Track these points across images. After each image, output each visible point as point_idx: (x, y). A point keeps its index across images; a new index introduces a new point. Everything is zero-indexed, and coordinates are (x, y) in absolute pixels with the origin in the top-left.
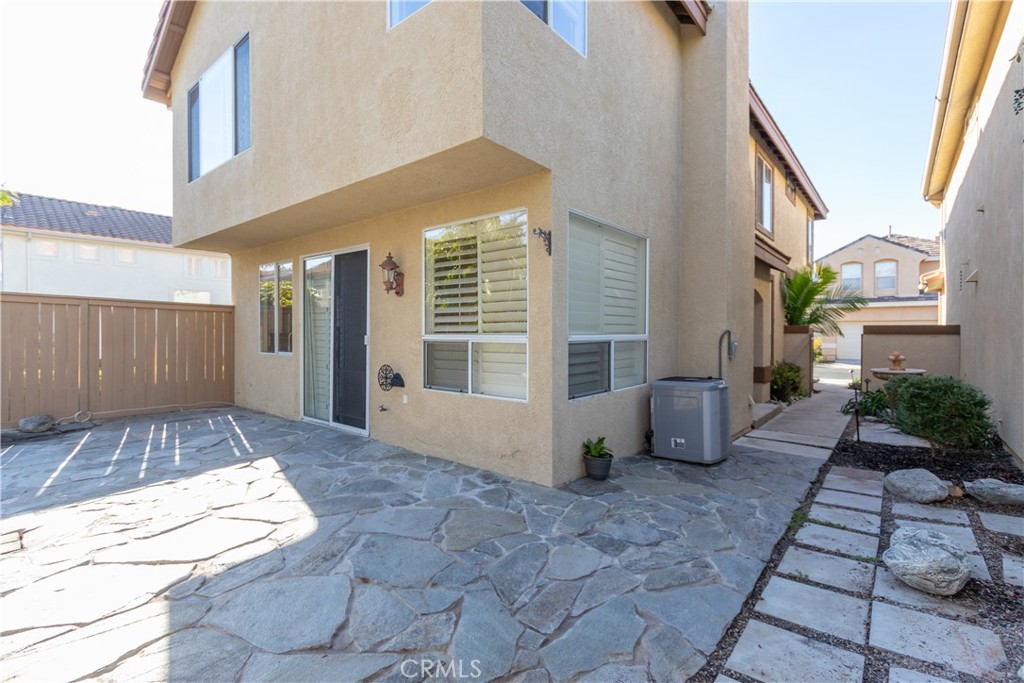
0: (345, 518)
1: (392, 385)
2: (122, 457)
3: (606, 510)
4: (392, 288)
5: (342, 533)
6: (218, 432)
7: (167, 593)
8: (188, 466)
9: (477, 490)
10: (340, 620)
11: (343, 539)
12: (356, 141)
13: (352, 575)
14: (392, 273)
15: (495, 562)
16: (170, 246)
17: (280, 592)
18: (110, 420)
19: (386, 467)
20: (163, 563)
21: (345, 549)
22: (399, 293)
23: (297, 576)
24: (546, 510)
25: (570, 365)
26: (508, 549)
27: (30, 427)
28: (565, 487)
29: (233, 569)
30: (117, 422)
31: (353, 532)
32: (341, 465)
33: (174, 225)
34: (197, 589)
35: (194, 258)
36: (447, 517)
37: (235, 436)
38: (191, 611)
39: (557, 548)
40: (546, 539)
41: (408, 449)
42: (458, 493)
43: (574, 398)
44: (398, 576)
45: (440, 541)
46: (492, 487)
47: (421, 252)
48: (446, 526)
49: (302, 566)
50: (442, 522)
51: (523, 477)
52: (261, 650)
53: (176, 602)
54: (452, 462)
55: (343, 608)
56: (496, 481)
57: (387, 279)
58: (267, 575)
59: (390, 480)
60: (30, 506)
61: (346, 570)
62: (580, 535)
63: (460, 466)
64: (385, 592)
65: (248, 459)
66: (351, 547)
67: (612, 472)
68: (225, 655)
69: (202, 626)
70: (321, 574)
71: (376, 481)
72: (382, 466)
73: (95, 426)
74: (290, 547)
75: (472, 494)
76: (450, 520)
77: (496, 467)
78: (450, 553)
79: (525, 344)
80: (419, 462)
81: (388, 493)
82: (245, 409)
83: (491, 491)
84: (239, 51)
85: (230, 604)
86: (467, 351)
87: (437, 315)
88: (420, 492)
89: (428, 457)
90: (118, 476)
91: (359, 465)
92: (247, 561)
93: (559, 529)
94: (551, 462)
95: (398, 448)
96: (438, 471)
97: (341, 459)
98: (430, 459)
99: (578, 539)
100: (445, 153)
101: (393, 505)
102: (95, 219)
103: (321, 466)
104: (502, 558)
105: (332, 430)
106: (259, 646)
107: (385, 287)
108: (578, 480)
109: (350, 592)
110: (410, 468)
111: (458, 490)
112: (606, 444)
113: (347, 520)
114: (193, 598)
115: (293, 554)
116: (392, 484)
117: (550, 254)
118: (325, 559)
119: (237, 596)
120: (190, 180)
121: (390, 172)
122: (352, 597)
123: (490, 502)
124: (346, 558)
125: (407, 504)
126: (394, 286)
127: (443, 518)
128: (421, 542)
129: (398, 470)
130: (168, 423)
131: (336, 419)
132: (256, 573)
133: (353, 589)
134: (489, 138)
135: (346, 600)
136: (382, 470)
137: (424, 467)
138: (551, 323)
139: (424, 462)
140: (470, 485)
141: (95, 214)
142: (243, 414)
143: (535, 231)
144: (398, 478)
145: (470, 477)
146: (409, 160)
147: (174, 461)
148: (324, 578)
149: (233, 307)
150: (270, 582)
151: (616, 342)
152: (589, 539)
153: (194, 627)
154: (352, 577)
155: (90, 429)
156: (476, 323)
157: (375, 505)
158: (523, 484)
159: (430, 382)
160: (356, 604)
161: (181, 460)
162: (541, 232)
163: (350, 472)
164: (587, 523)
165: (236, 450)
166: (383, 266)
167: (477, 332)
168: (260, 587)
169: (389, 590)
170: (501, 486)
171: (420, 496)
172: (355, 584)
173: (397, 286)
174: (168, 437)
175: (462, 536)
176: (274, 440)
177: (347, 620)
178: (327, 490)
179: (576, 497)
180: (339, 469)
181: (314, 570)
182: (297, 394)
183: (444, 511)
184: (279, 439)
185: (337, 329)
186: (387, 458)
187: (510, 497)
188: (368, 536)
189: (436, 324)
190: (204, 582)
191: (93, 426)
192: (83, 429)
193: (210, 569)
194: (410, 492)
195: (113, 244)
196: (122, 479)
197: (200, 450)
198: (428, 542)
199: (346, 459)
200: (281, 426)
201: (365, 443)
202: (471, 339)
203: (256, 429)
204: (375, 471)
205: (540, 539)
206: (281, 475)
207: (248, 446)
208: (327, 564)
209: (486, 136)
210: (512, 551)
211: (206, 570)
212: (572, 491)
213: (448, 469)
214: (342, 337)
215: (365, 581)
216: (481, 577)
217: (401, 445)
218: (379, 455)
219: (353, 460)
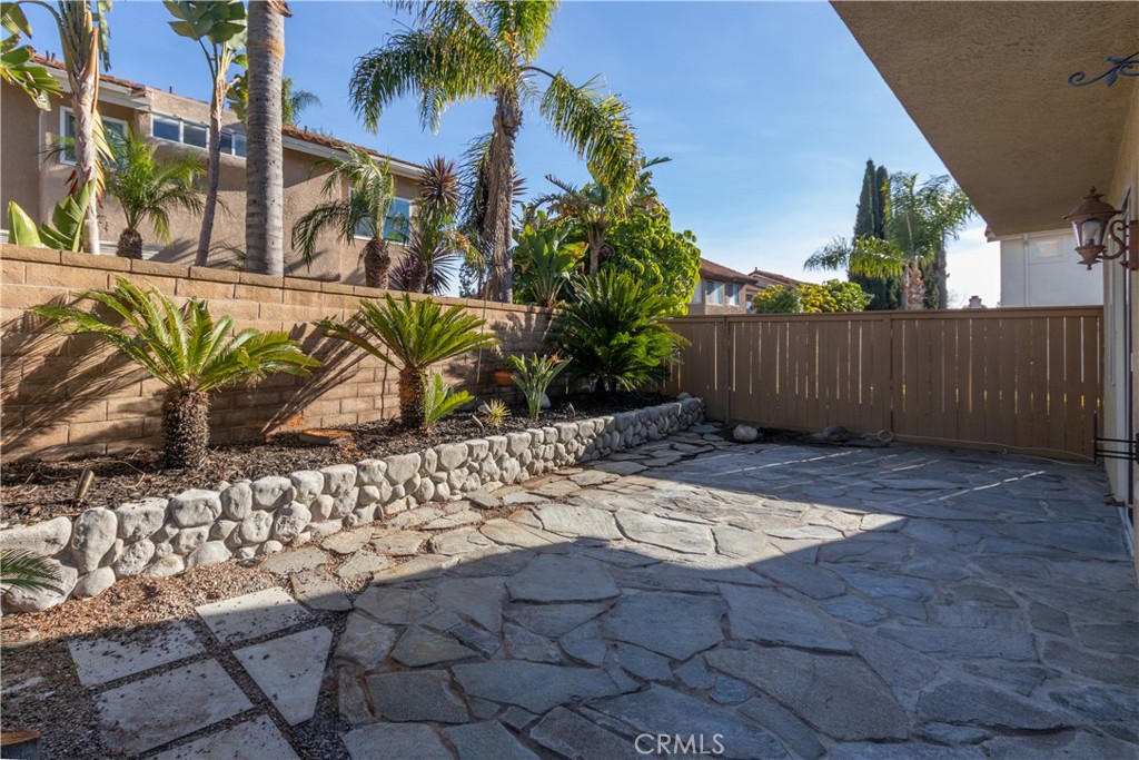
55: (560, 598)
70: (618, 583)
74: (668, 565)
92: (633, 554)
109: (587, 599)
115: (654, 568)
122: (581, 602)
133: (598, 601)
135: (574, 598)
150: (601, 566)
190: (599, 546)
211: (618, 544)
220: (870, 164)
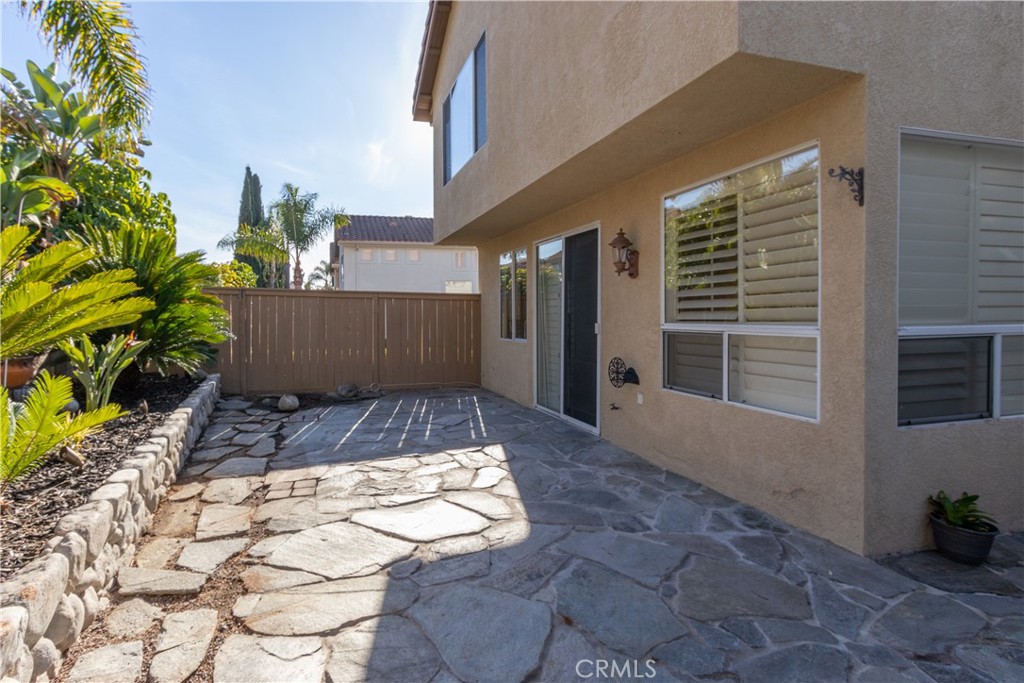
0: (559, 531)
1: (625, 381)
2: (393, 426)
3: (983, 624)
4: (624, 269)
5: (553, 550)
6: (463, 412)
7: (389, 569)
8: (433, 442)
9: (733, 534)
10: (531, 665)
11: (552, 557)
12: (579, 107)
13: (554, 607)
14: (624, 253)
15: (753, 657)
16: (432, 243)
17: (478, 605)
18: (392, 392)
19: (614, 477)
20: (394, 536)
21: (553, 571)
22: (633, 275)
23: (498, 589)
24: (851, 594)
25: (901, 372)
26: (775, 640)
27: (344, 393)
28: (891, 561)
29: (446, 558)
30: (395, 393)
31: (565, 552)
32: (566, 465)
33: (434, 225)
34: (413, 573)
35: (460, 252)
36: (684, 561)
37: (475, 417)
38: (402, 596)
39: (866, 668)
40: (847, 644)
41: (643, 457)
42: (703, 531)
43: (909, 423)
44: (609, 630)
45: (670, 596)
46: (756, 533)
47: (659, 223)
48: (681, 577)
49: (505, 579)
50: (677, 569)
51: (809, 528)
52: (448, 669)
53: (395, 582)
54: (700, 485)
55: (537, 650)
56: (763, 526)
57: (617, 260)
58: (472, 577)
59: (618, 494)
60: (328, 459)
61: (549, 598)
62: (919, 657)
63: (709, 492)
64: (589, 646)
65: (481, 444)
66: (560, 569)
67: (994, 553)
68: (416, 661)
69: (407, 617)
70: (521, 595)
71: (600, 493)
72: (609, 474)
73: (382, 395)
74: (500, 551)
75: (725, 538)
76: (688, 568)
77: (763, 503)
78: (682, 618)
79: (815, 339)
80: (657, 477)
81: (611, 511)
82: (488, 391)
83: (755, 540)
84: (478, 53)
85: (434, 601)
86: (721, 345)
87: (680, 299)
88: (651, 517)
89: (668, 472)
90: (385, 443)
91: (584, 468)
92: (458, 556)
93: (875, 634)
94: (862, 517)
95: (632, 454)
96: (679, 494)
97: (567, 458)
98: (670, 475)
99: (913, 663)
100: (683, 90)
101: (615, 528)
102: (395, 228)
103: (545, 462)
104: (763, 654)
105: (563, 423)
106: (448, 663)
107: (615, 269)
108: (915, 553)
109: (548, 631)
110: (642, 483)
111: (703, 527)
112: (979, 505)
113: (561, 533)
114: (407, 582)
115: (500, 561)
116: (618, 500)
117: (861, 203)
118: (530, 578)
119: (442, 593)
120: (445, 183)
121: (615, 133)
122: (549, 639)
123: (750, 556)
124: (552, 582)
125: (633, 530)
126: (627, 267)
127: (677, 563)
128: (645, 590)
129: (628, 483)
130: (429, 398)
131: (567, 411)
132: (464, 572)
133: (553, 627)
134: (749, 51)
135: (543, 640)
136: (609, 480)
137: (660, 485)
138: (862, 308)
139: (662, 478)
140: (723, 523)
141: (394, 224)
142: (487, 396)
143: (831, 172)
144: (626, 494)
145: (724, 511)
146: (637, 113)
147: (425, 436)
148: (524, 601)
149: (479, 296)
150: (473, 587)
151: (1003, 337)
152: (940, 672)
153: (401, 615)
154: (555, 611)
155: (378, 398)
156: (735, 309)
157: (594, 522)
158: (809, 539)
159: (672, 380)
160: (553, 651)
161: (430, 435)
162: (844, 172)
163: (575, 475)
164: (935, 639)
165: (473, 432)
166: (613, 245)
167: (737, 320)
168: (462, 590)
169: (594, 645)
170: (771, 534)
171: (651, 523)
172: (556, 622)
173: (631, 266)
174: (426, 411)
175: (702, 598)
176: (507, 426)
177: (539, 669)
178: (547, 493)
179: (912, 584)
180: (562, 469)
181: (516, 587)
182: (531, 382)
183: (680, 552)
184: (511, 426)
185: (568, 316)
186: (617, 465)
187: (785, 555)
188: (581, 561)
189: (680, 311)
190: (420, 566)
191: (380, 396)
192: (374, 398)
193: (429, 555)
194: (638, 515)
195: (406, 247)
196: (386, 446)
197: (446, 427)
198: (654, 593)
199: (571, 459)
200: (516, 412)
201: (594, 443)
202: (727, 329)
203: (494, 412)
204: (601, 478)
205: (836, 642)
206: (505, 465)
207: (483, 429)
208: (529, 584)
209: (743, 50)
210: (783, 647)
211: (425, 554)
212: (902, 571)
213: (694, 493)
214: (572, 324)
215: (568, 621)
216: (726, 673)
217: (635, 452)
218: (609, 459)
219: (579, 461)
220: (248, 169)
